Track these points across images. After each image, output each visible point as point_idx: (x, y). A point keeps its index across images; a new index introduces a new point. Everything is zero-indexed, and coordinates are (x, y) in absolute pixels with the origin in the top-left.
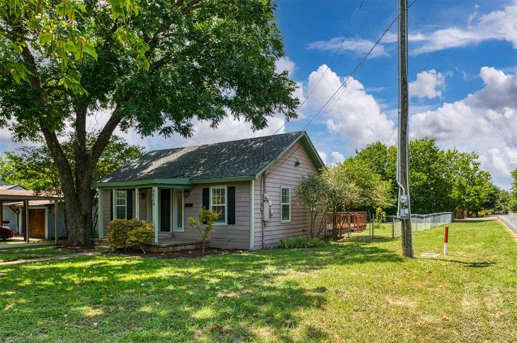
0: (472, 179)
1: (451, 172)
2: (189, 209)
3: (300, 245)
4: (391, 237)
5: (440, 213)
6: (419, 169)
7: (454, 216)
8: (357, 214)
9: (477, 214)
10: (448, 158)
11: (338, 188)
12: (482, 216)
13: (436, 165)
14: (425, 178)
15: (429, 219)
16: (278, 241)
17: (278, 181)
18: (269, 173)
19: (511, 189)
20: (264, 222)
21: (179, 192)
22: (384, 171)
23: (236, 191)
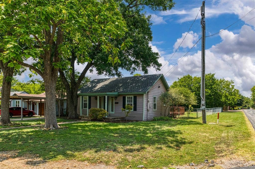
0: (231, 93)
1: (221, 89)
2: (117, 104)
3: (162, 119)
4: (196, 117)
5: (216, 108)
6: (207, 87)
7: (223, 109)
8: (181, 108)
9: (234, 109)
10: (220, 83)
11: (176, 97)
12: (236, 110)
13: (215, 86)
14: (210, 92)
15: (212, 110)
16: (153, 118)
17: (153, 94)
18: (150, 91)
19: (251, 97)
20: (148, 110)
21: (112, 97)
22: (191, 88)
23: (137, 98)
